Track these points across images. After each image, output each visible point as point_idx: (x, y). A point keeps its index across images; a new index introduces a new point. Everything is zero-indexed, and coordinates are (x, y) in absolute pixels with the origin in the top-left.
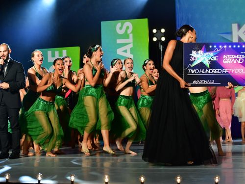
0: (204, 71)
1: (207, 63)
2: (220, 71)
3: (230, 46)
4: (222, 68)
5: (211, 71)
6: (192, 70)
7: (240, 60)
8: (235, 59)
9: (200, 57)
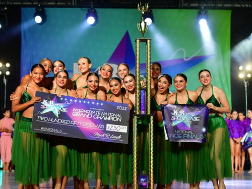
0: (53, 120)
1: (56, 113)
2: (68, 122)
3: (80, 101)
4: (71, 120)
5: (60, 121)
6: (41, 117)
7: (88, 115)
8: (84, 113)
9: (50, 107)
